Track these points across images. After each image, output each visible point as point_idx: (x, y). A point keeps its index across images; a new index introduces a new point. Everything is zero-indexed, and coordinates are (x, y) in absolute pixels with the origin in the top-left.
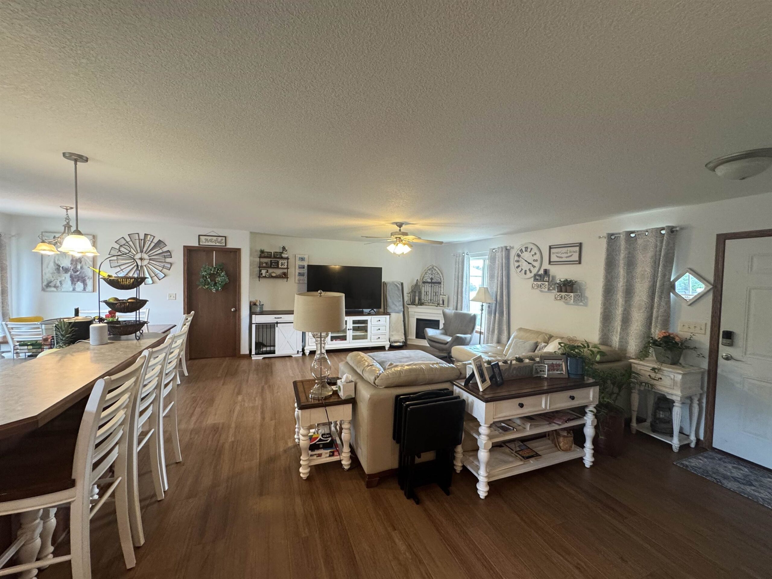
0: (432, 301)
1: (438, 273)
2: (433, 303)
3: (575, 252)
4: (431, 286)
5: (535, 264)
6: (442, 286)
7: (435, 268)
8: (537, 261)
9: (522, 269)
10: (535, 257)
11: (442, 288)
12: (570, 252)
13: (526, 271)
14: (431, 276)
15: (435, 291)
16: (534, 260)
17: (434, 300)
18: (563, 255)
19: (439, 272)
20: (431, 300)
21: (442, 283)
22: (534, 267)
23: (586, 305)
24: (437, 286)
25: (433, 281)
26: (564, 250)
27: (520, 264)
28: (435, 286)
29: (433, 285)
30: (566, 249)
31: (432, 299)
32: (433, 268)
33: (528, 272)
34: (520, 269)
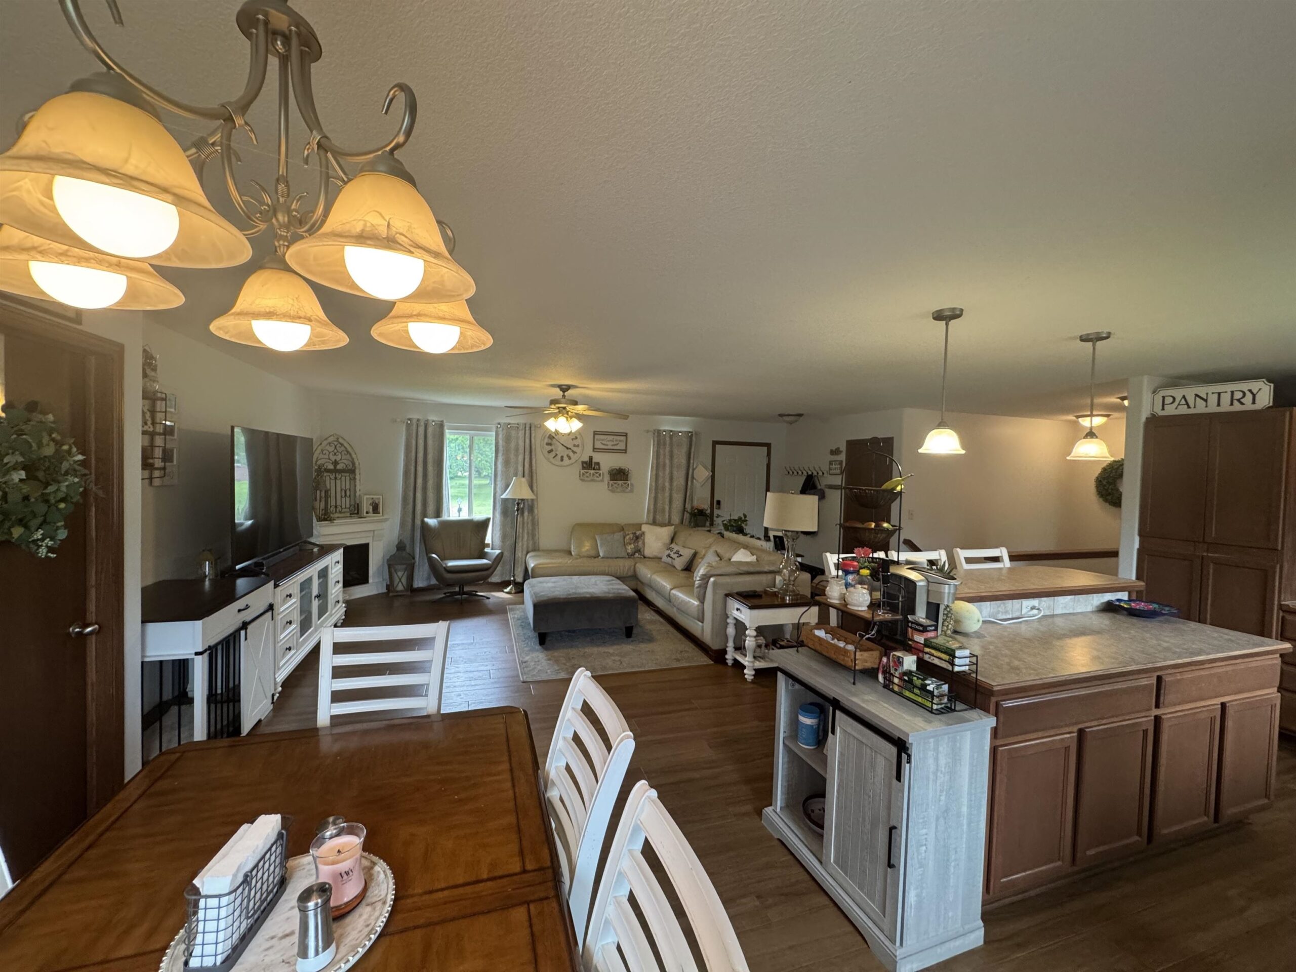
0: (339, 509)
1: (348, 452)
2: (340, 512)
3: (620, 441)
4: (336, 478)
5: (575, 449)
6: (357, 477)
7: (341, 440)
8: (578, 446)
9: (557, 455)
10: (576, 442)
11: (357, 481)
12: (616, 441)
13: (562, 457)
14: (333, 458)
15: (343, 487)
16: (575, 446)
17: (343, 506)
18: (608, 443)
19: (349, 449)
20: (336, 507)
21: (357, 471)
22: (574, 452)
23: (631, 491)
24: (348, 478)
25: (339, 467)
26: (611, 438)
27: (553, 447)
28: (343, 478)
29: (339, 476)
30: (612, 437)
31: (339, 503)
32: (337, 440)
33: (565, 458)
34: (553, 454)
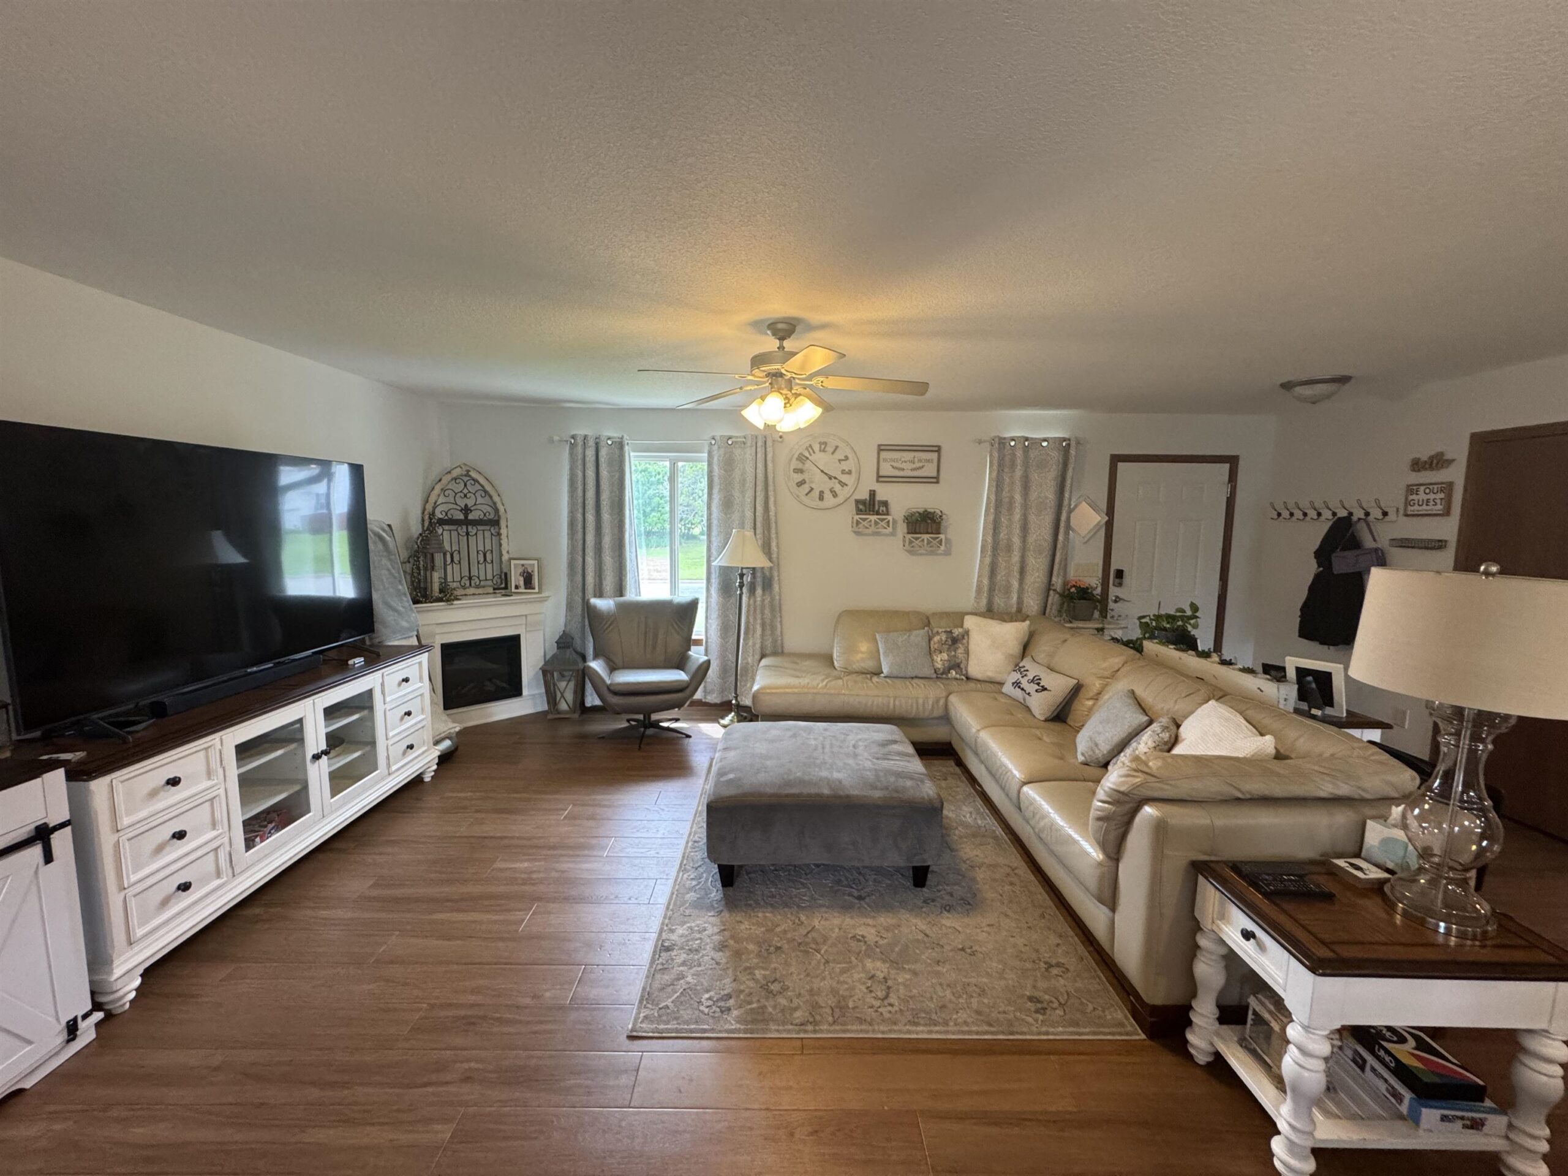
0: (475, 581)
1: (486, 492)
2: (477, 587)
3: (928, 461)
4: (468, 534)
5: (844, 478)
6: (503, 531)
7: (473, 474)
8: (850, 472)
9: (812, 489)
10: (845, 466)
11: (504, 537)
12: (920, 461)
13: (822, 493)
14: (462, 503)
15: (481, 548)
16: (843, 472)
17: (482, 577)
18: (904, 466)
19: (488, 488)
20: (470, 578)
21: (503, 523)
22: (843, 484)
23: (948, 553)
24: (487, 534)
25: (470, 517)
26: (908, 456)
27: (805, 476)
28: (480, 534)
29: (472, 530)
30: (913, 454)
31: (474, 572)
32: (467, 475)
33: (828, 495)
34: (806, 488)
